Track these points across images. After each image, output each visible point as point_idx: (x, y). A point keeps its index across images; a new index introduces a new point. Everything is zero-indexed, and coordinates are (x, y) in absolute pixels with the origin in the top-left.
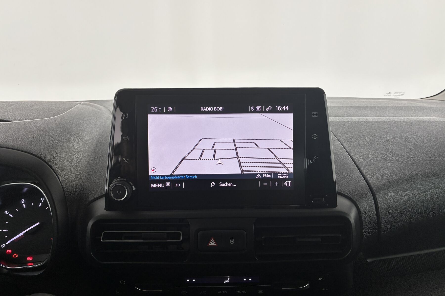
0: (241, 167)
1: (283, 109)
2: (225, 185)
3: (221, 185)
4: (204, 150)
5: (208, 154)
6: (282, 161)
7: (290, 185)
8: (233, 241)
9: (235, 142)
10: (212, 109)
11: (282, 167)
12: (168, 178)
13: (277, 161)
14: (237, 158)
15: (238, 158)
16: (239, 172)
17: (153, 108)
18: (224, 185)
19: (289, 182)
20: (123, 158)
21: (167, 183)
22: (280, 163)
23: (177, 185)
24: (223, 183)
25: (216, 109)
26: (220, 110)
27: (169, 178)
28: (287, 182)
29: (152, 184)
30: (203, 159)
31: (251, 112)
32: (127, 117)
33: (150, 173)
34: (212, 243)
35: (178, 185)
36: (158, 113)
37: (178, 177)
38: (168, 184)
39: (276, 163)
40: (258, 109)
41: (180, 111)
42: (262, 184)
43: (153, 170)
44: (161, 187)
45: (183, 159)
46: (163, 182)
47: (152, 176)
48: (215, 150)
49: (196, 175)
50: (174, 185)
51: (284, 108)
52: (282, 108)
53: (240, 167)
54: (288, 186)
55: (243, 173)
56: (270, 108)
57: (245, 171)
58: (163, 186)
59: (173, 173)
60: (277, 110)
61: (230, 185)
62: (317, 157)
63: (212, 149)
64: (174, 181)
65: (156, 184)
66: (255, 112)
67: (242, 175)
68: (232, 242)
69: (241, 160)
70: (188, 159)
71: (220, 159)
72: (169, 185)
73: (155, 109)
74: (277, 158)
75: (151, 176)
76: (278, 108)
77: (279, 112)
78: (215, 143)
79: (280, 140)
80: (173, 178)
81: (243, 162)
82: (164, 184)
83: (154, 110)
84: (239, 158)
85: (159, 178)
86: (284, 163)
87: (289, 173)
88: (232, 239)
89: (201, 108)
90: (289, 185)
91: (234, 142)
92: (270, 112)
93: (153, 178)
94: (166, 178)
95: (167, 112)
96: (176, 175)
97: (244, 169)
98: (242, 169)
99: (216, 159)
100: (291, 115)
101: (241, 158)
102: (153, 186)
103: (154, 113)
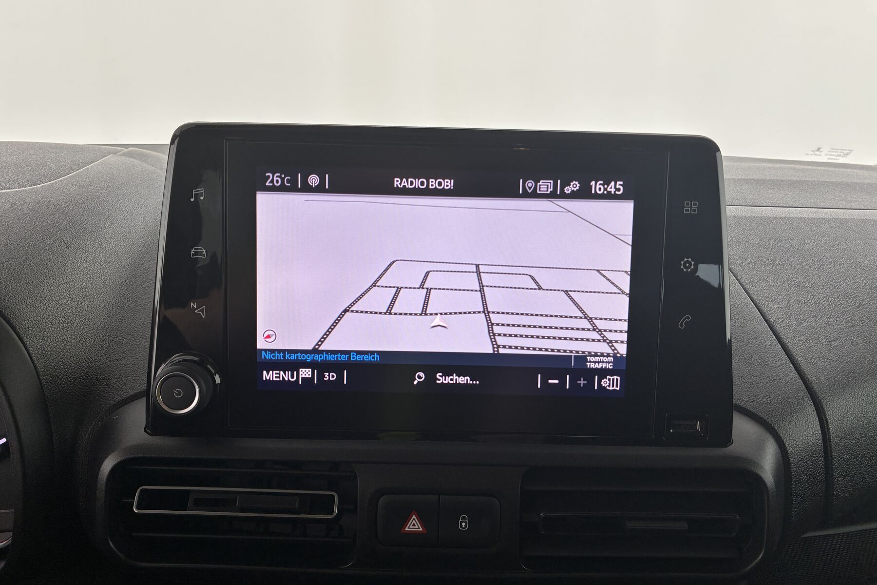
0: (493, 335)
1: (609, 189)
2: (452, 380)
3: (441, 379)
4: (399, 289)
5: (411, 301)
6: (600, 324)
7: (617, 386)
8: (466, 523)
9: (480, 273)
10: (422, 183)
11: (599, 341)
12: (306, 356)
13: (586, 324)
14: (484, 312)
15: (486, 312)
16: (489, 350)
17: (271, 175)
18: (448, 380)
19: (613, 379)
20: (192, 304)
21: (304, 370)
22: (594, 330)
23: (329, 376)
24: (446, 374)
25: (433, 184)
26: (446, 188)
27: (309, 358)
28: (608, 377)
29: (265, 372)
30: (395, 314)
31: (526, 195)
32: (202, 198)
33: (261, 344)
34: (414, 525)
36: (282, 189)
37: (331, 357)
38: (306, 373)
39: (583, 329)
40: (544, 188)
41: (340, 187)
42: (544, 381)
43: (268, 337)
44: (286, 379)
45: (346, 311)
46: (294, 366)
47: (266, 350)
48: (429, 290)
49: (379, 353)
50: (321, 376)
51: (611, 188)
52: (608, 186)
53: (490, 336)
54: (611, 388)
55: (498, 351)
56: (575, 186)
57: (504, 347)
58: (292, 377)
59: (320, 346)
60: (593, 192)
61: (463, 380)
62: (688, 318)
63: (422, 287)
64: (321, 367)
65: (274, 372)
66: (535, 195)
67: (495, 356)
68: (464, 524)
69: (494, 318)
70: (357, 312)
71: (441, 314)
72: (307, 376)
73: (275, 179)
74: (586, 317)
75: (263, 352)
76: (597, 187)
77: (597, 197)
78: (427, 273)
79: (598, 271)
80: (317, 357)
81: (498, 325)
82: (295, 372)
83: (272, 181)
84: (489, 312)
85: (284, 356)
86: (605, 331)
87: (615, 356)
88: (464, 518)
89: (396, 179)
90: (613, 386)
91: (478, 273)
92: (574, 196)
93: (269, 356)
94: (301, 357)
95: (307, 189)
96: (327, 352)
97: (500, 340)
98: (495, 341)
99: (431, 314)
100: (627, 208)
101: (493, 312)
102: (269, 376)
103: (273, 189)
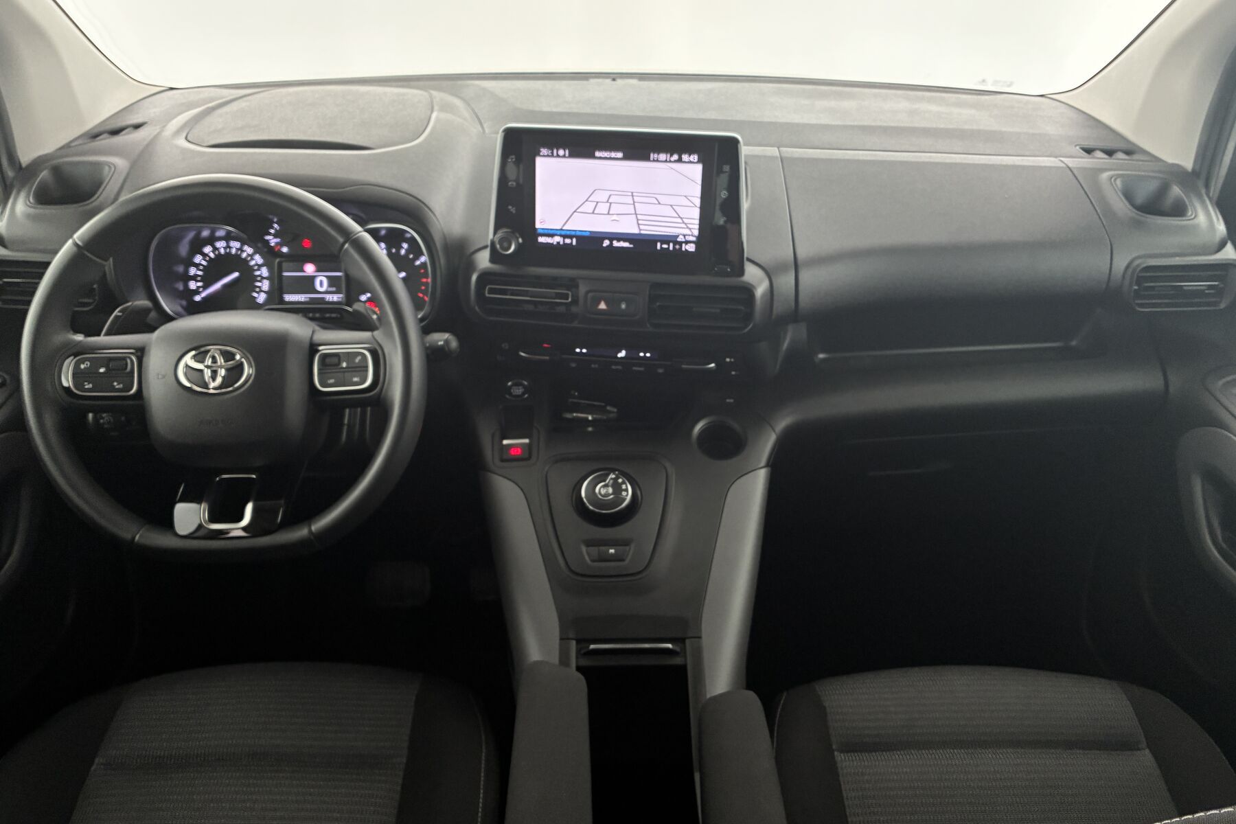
2: (621, 244)
3: (616, 244)
4: (597, 202)
5: (603, 208)
6: (686, 221)
7: (693, 249)
10: (608, 154)
11: (686, 228)
13: (679, 220)
14: (635, 214)
16: (636, 231)
17: (542, 150)
18: (619, 244)
19: (691, 246)
20: (509, 206)
21: (557, 238)
22: (683, 223)
24: (618, 242)
25: (614, 155)
26: (619, 156)
27: (559, 232)
28: (689, 245)
29: (539, 238)
30: (596, 214)
31: (654, 161)
32: (513, 160)
33: (538, 225)
34: (603, 306)
35: (568, 241)
36: (548, 156)
37: (568, 233)
39: (678, 223)
40: (662, 158)
41: (572, 155)
42: (661, 246)
43: (541, 222)
44: (549, 241)
45: (575, 212)
48: (611, 203)
49: (590, 232)
50: (564, 241)
51: (692, 160)
52: (690, 158)
53: (638, 225)
55: (642, 232)
56: (675, 157)
57: (644, 230)
58: (552, 240)
59: (563, 227)
60: (684, 160)
61: (625, 245)
63: (607, 202)
64: (564, 237)
65: (543, 238)
67: (640, 234)
68: (623, 306)
69: (639, 217)
70: (580, 212)
71: (616, 214)
72: (558, 240)
73: (544, 151)
74: (680, 217)
75: (538, 229)
76: (685, 157)
77: (685, 162)
78: (610, 196)
79: (685, 196)
80: (562, 232)
81: (641, 220)
84: (637, 214)
85: (548, 231)
86: (689, 224)
87: (692, 235)
89: (596, 152)
90: (691, 249)
92: (675, 161)
93: (541, 231)
94: (556, 232)
95: (558, 156)
96: (567, 230)
97: (642, 227)
98: (640, 228)
99: (612, 214)
100: (699, 167)
101: (639, 214)
102: (541, 240)
103: (544, 156)
